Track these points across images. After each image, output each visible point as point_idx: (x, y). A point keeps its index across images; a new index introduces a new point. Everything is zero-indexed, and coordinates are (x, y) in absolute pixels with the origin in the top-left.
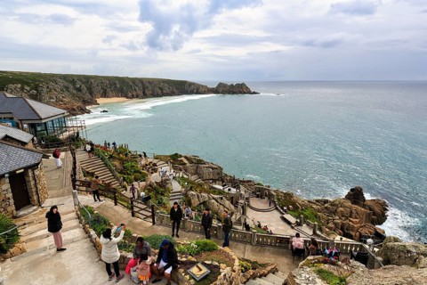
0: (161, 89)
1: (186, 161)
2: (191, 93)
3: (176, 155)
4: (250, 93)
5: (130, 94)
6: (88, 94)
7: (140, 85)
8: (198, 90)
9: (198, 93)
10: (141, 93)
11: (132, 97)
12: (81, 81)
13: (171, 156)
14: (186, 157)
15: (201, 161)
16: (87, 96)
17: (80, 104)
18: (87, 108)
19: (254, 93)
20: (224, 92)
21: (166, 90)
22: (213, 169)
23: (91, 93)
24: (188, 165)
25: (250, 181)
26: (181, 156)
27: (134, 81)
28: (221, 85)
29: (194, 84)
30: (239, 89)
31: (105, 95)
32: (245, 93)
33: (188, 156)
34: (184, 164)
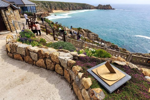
0: (76, 7)
1: (83, 31)
2: (87, 9)
3: (80, 28)
4: (111, 9)
5: (64, 9)
6: (50, 9)
7: (68, 5)
8: (90, 7)
9: (90, 9)
10: (68, 9)
11: (65, 10)
12: (47, 3)
13: (78, 29)
14: (84, 30)
15: (90, 31)
16: (50, 10)
17: (47, 12)
18: (50, 14)
19: (114, 9)
20: (100, 9)
21: (78, 8)
22: (94, 35)
23: (51, 8)
24: (84, 32)
25: (109, 42)
26: (82, 29)
27: (66, 3)
28: (100, 5)
29: (88, 5)
30: (107, 7)
31: (55, 9)
32: (110, 9)
33: (85, 29)
34: (83, 32)
